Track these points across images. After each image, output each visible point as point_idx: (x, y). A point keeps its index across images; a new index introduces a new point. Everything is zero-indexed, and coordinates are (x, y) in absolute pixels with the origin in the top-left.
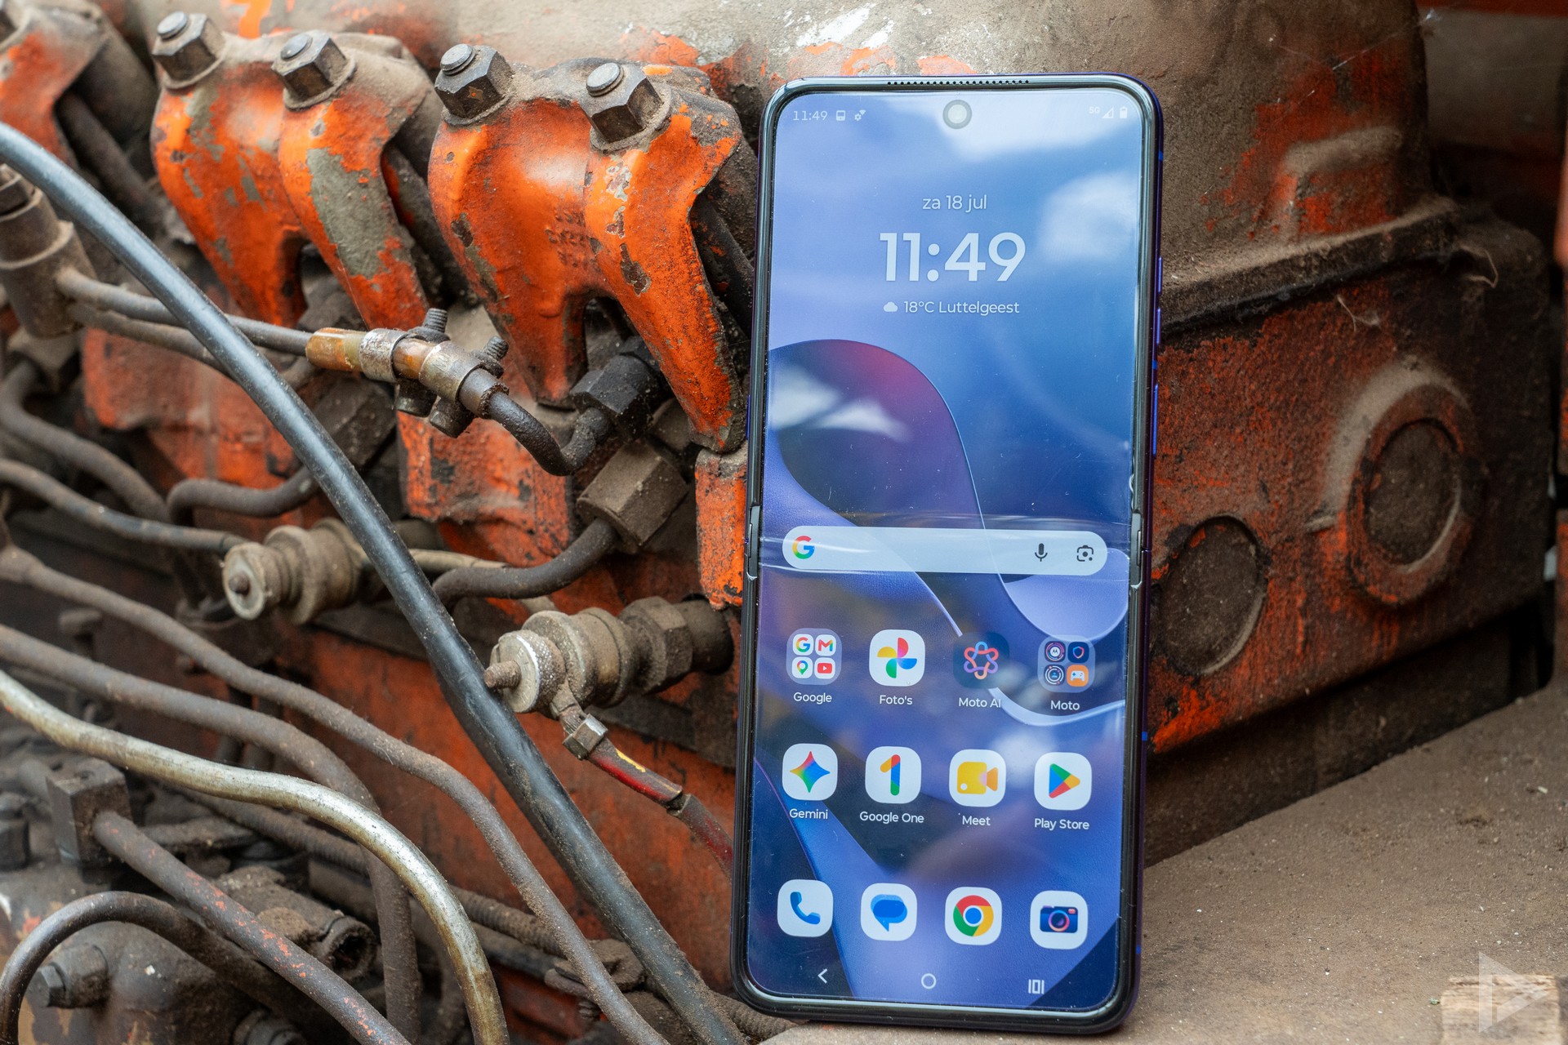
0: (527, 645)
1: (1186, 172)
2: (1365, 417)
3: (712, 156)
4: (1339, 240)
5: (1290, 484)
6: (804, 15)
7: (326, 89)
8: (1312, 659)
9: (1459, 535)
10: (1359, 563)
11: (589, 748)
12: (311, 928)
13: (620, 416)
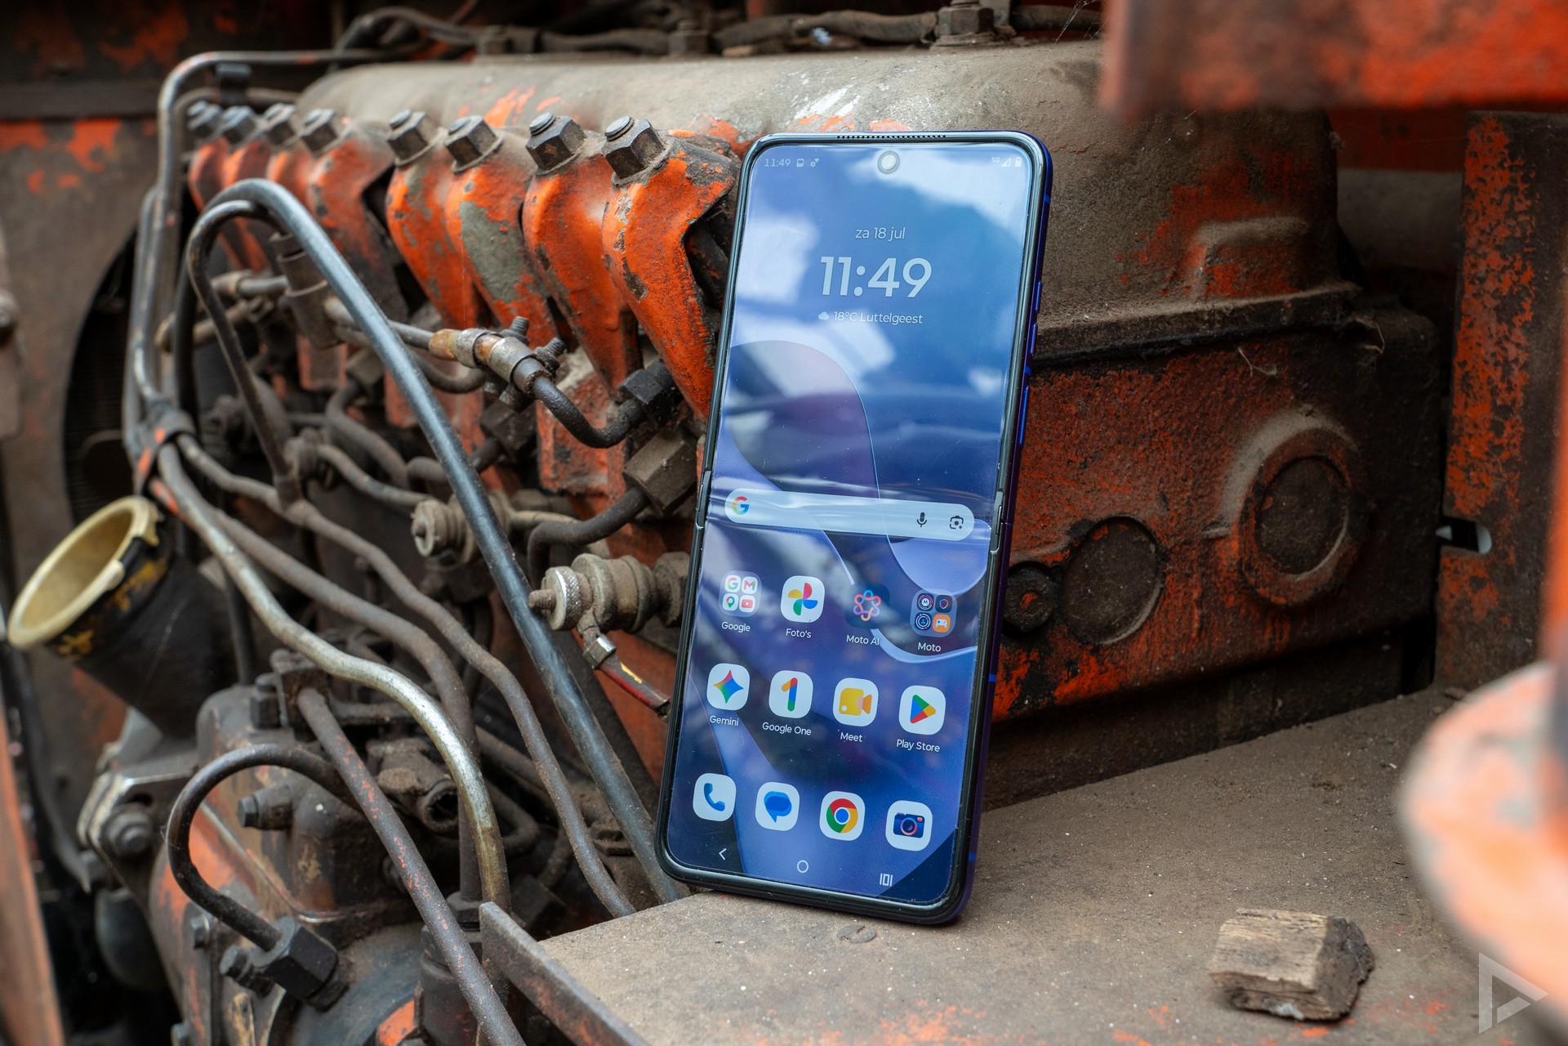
0: (561, 577)
1: (1103, 233)
2: (1260, 450)
3: (705, 194)
4: (1242, 303)
5: (1189, 498)
6: (804, 96)
7: (477, 158)
8: (1206, 642)
9: (1345, 555)
10: (1249, 568)
11: (599, 660)
12: (418, 786)
13: (646, 405)
